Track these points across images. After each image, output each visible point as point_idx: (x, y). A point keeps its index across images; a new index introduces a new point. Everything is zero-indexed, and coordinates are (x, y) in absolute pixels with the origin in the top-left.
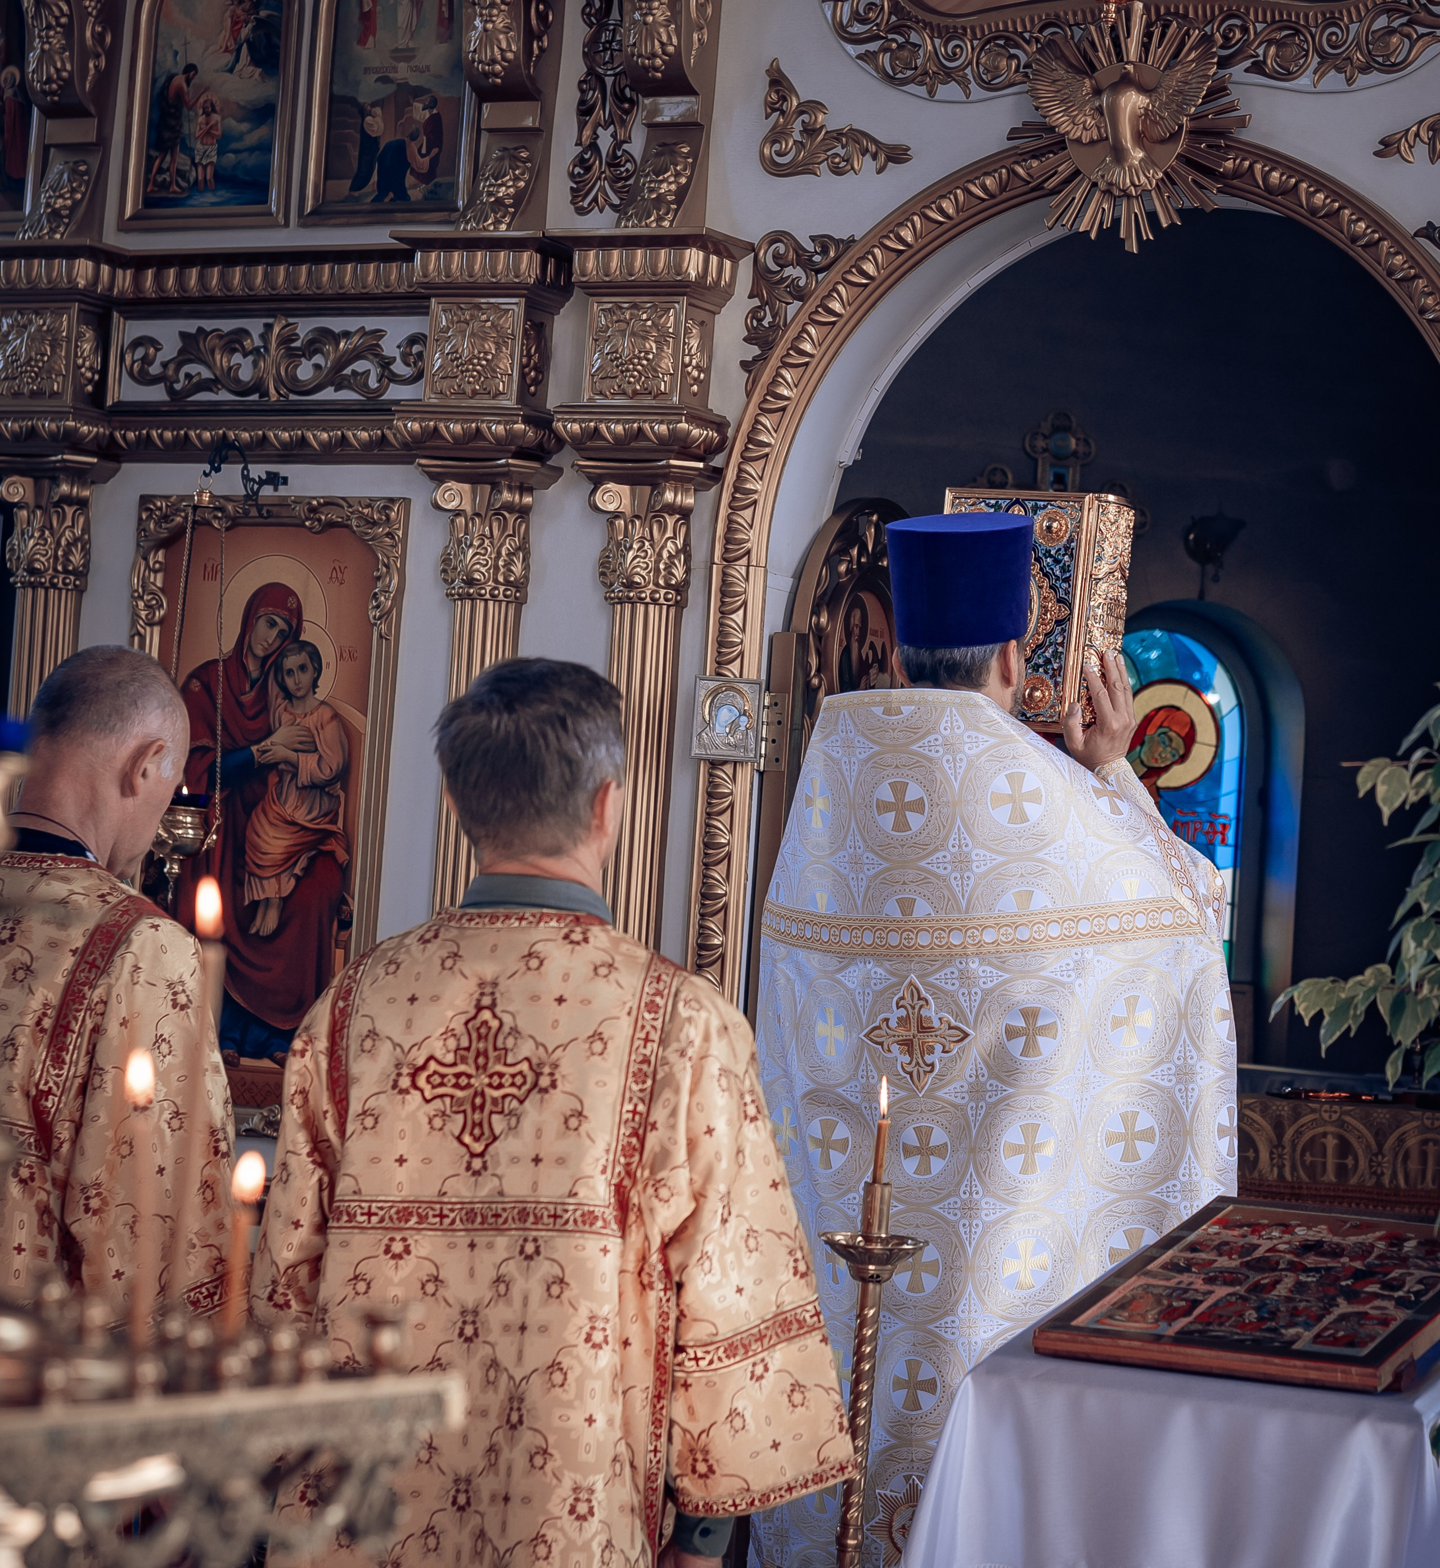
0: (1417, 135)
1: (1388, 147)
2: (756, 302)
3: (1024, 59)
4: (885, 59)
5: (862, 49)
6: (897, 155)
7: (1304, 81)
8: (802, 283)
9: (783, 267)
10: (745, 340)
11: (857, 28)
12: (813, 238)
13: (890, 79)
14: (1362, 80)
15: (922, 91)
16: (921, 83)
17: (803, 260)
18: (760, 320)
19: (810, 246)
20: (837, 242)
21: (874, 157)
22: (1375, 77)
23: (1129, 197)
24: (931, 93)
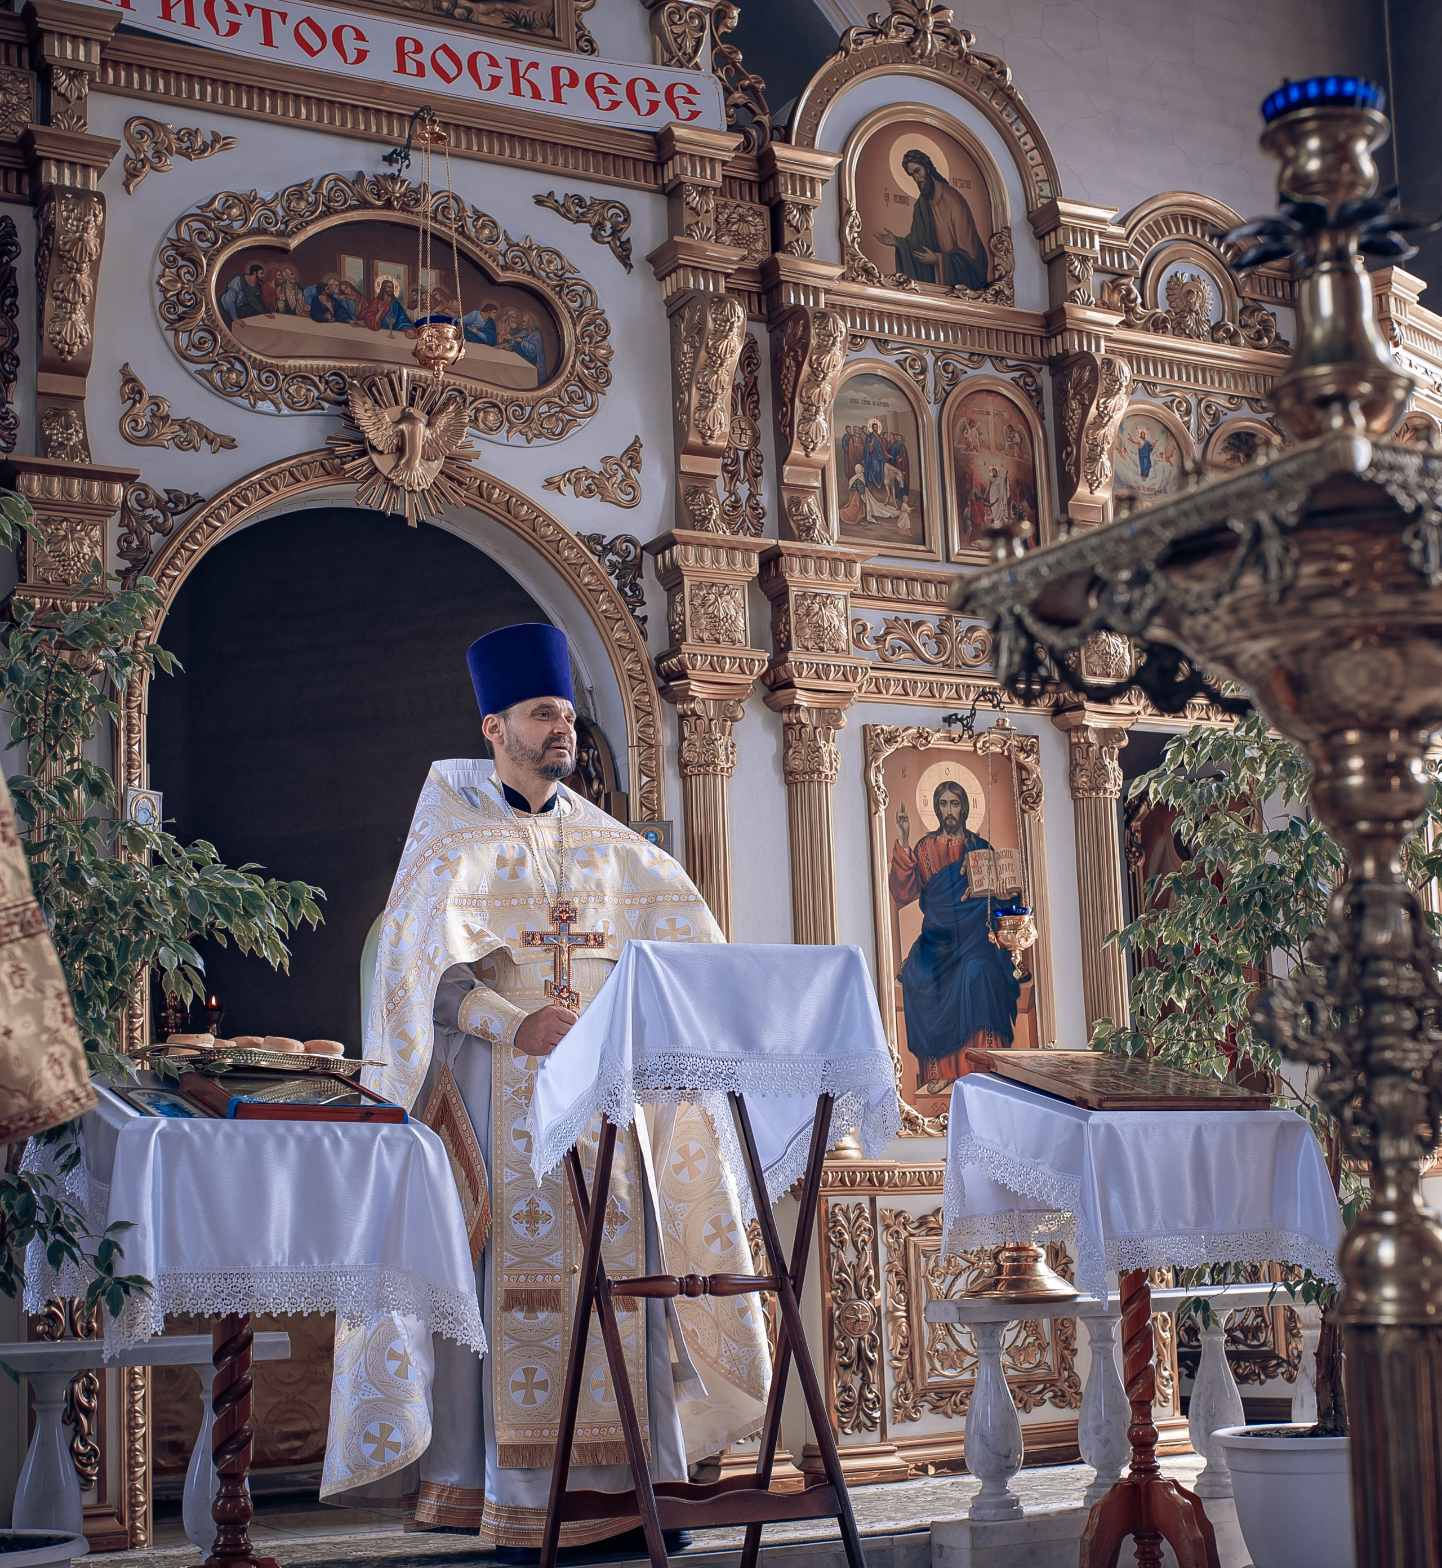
0: (569, 480)
1: (549, 483)
2: (125, 530)
3: (316, 394)
4: (217, 377)
5: (199, 367)
6: (229, 444)
7: (501, 436)
8: (161, 520)
9: (144, 508)
10: (119, 555)
11: (193, 352)
12: (167, 491)
13: (223, 392)
14: (536, 442)
15: (245, 403)
16: (247, 398)
17: (159, 504)
18: (129, 543)
19: (165, 497)
20: (187, 496)
21: (211, 442)
22: (543, 441)
23: (413, 491)
24: (254, 406)
